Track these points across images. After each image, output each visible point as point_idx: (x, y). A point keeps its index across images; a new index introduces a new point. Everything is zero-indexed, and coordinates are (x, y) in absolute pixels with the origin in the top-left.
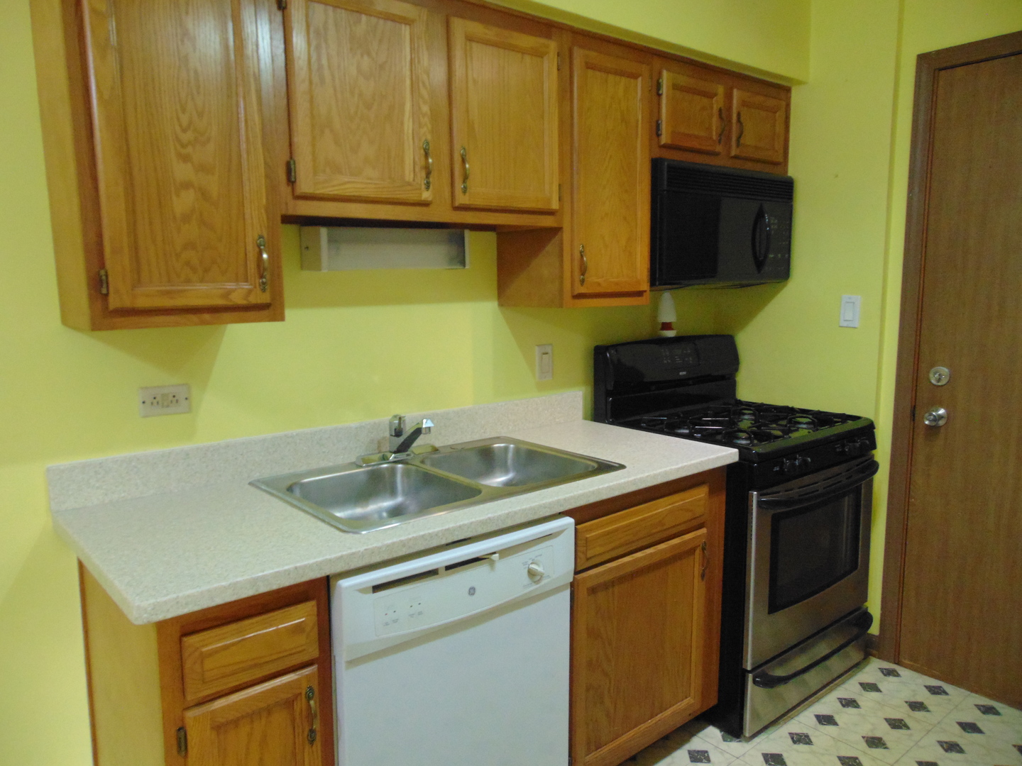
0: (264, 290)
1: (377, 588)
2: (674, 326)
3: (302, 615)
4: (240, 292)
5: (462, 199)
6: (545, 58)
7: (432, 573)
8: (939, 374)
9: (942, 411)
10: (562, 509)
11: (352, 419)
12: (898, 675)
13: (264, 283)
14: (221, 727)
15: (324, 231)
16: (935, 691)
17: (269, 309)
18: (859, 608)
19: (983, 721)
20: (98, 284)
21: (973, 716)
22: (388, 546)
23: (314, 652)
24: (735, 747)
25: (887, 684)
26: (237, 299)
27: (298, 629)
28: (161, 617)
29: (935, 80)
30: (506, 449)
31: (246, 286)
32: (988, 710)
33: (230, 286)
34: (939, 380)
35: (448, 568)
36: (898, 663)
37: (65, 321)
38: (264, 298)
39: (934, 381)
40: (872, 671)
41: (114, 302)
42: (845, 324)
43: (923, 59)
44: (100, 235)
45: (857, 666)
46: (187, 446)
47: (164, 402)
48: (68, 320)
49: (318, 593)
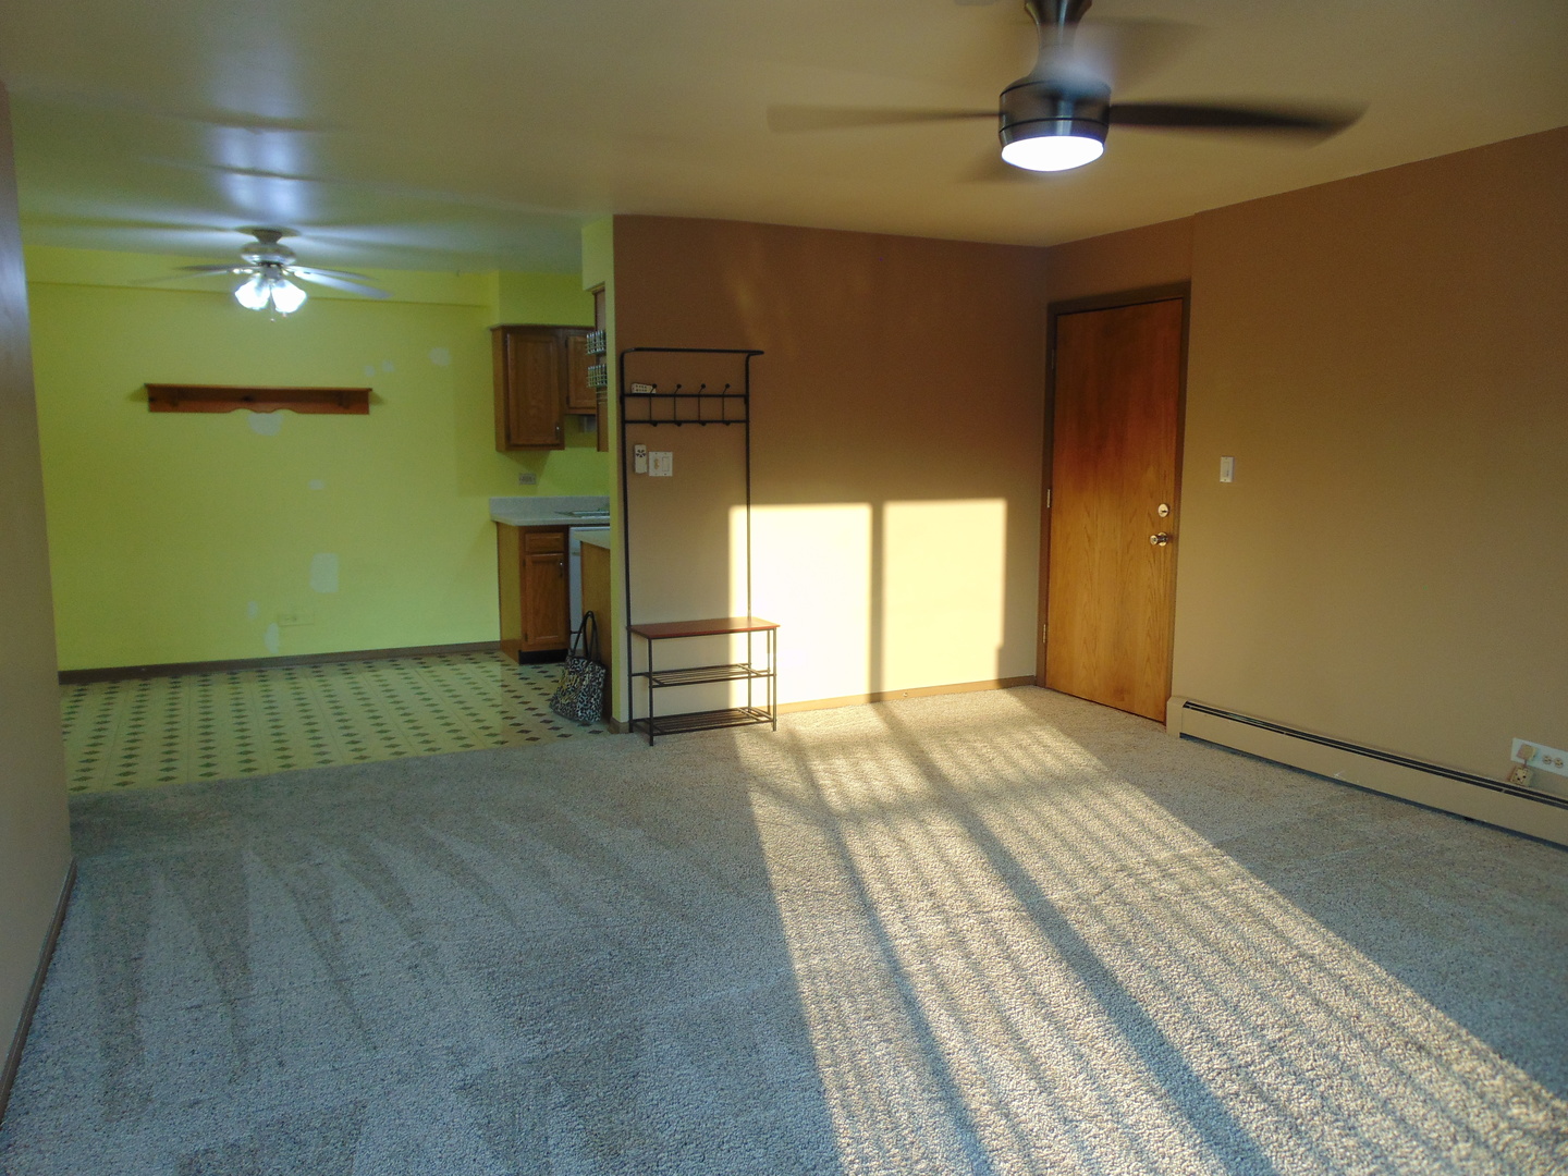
0: (558, 440)
3: (559, 536)
4: (549, 440)
13: (558, 437)
14: (535, 562)
17: (560, 446)
20: (508, 437)
23: (562, 549)
26: (549, 442)
27: (557, 540)
31: (552, 438)
33: (546, 438)
38: (558, 442)
41: (513, 443)
46: (533, 496)
47: (528, 480)
48: (498, 449)
49: (564, 530)
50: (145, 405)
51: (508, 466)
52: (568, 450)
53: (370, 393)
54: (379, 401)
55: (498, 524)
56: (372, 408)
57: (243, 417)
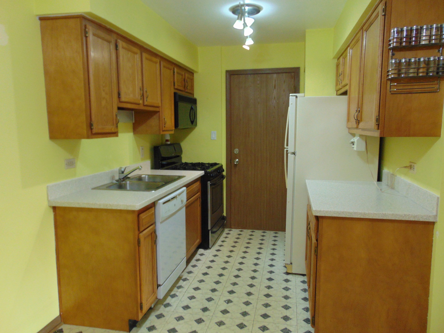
0: (116, 128)
1: (164, 203)
2: (169, 140)
3: (153, 210)
5: (146, 103)
6: (157, 64)
7: (169, 201)
8: (236, 151)
9: (237, 160)
10: (182, 186)
12: (232, 230)
13: (116, 126)
14: (145, 238)
16: (241, 231)
17: (116, 133)
18: (222, 216)
19: (253, 233)
21: (251, 233)
24: (208, 251)
25: (231, 232)
27: (152, 214)
29: (230, 78)
30: (145, 177)
31: (114, 127)
32: (253, 232)
33: (112, 127)
34: (236, 152)
35: (172, 199)
36: (231, 228)
38: (116, 130)
39: (235, 153)
40: (226, 231)
42: (213, 139)
43: (227, 72)
44: (90, 112)
45: (223, 231)
47: (71, 163)
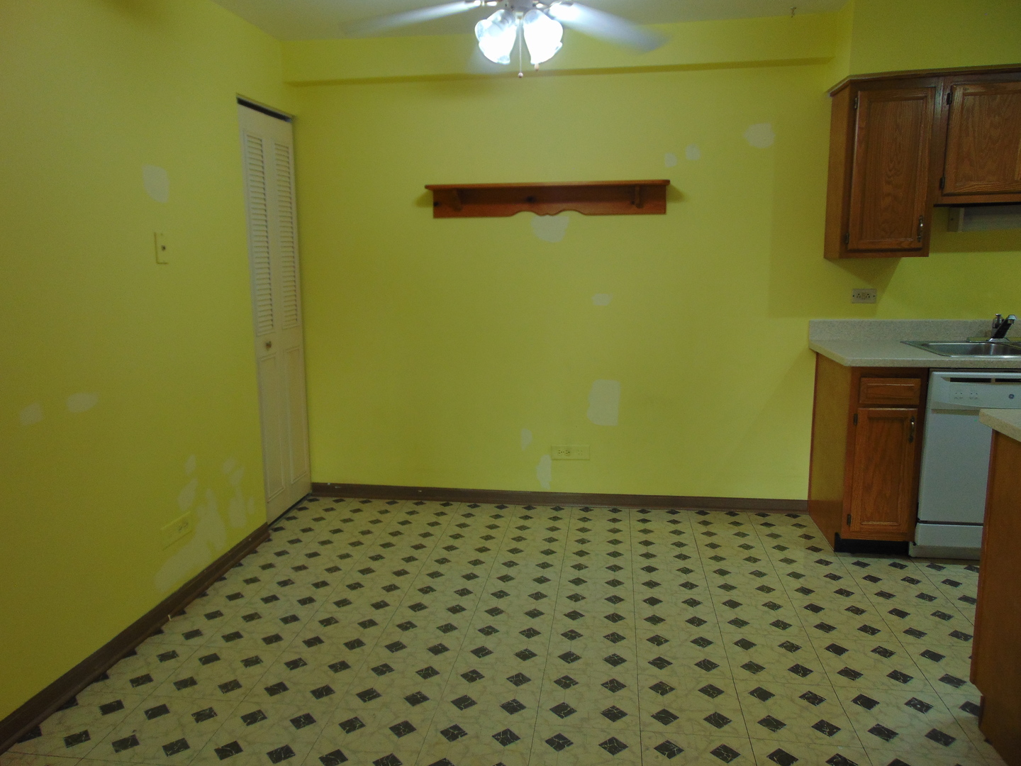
0: (919, 241)
1: (953, 380)
3: (913, 383)
4: (906, 242)
7: (987, 380)
11: (970, 318)
13: (919, 238)
14: (871, 419)
15: (962, 210)
17: (921, 250)
20: (845, 239)
22: (962, 361)
23: (916, 402)
26: (905, 246)
27: (910, 388)
28: (854, 365)
31: (910, 240)
33: (902, 239)
35: (997, 380)
37: (826, 257)
38: (919, 245)
41: (850, 247)
44: (848, 219)
46: (871, 319)
47: (863, 297)
48: (827, 256)
49: (923, 375)
50: (430, 210)
51: (842, 279)
52: (933, 257)
53: (668, 188)
54: (679, 197)
55: (818, 354)
56: (670, 206)
57: (526, 221)
